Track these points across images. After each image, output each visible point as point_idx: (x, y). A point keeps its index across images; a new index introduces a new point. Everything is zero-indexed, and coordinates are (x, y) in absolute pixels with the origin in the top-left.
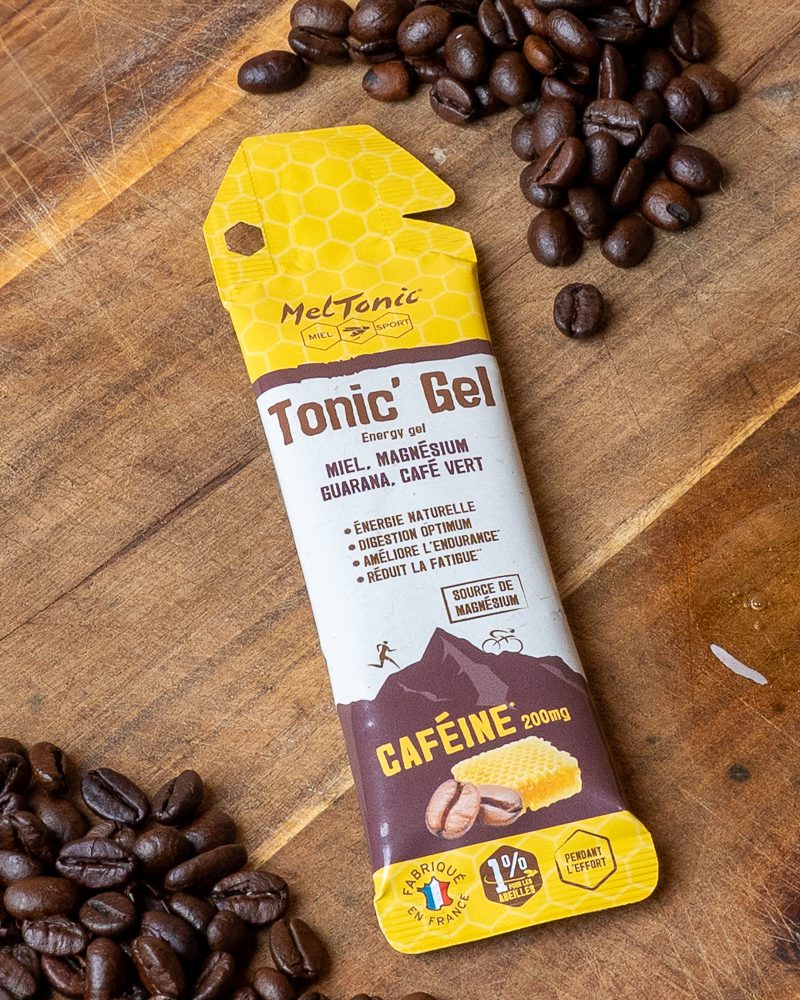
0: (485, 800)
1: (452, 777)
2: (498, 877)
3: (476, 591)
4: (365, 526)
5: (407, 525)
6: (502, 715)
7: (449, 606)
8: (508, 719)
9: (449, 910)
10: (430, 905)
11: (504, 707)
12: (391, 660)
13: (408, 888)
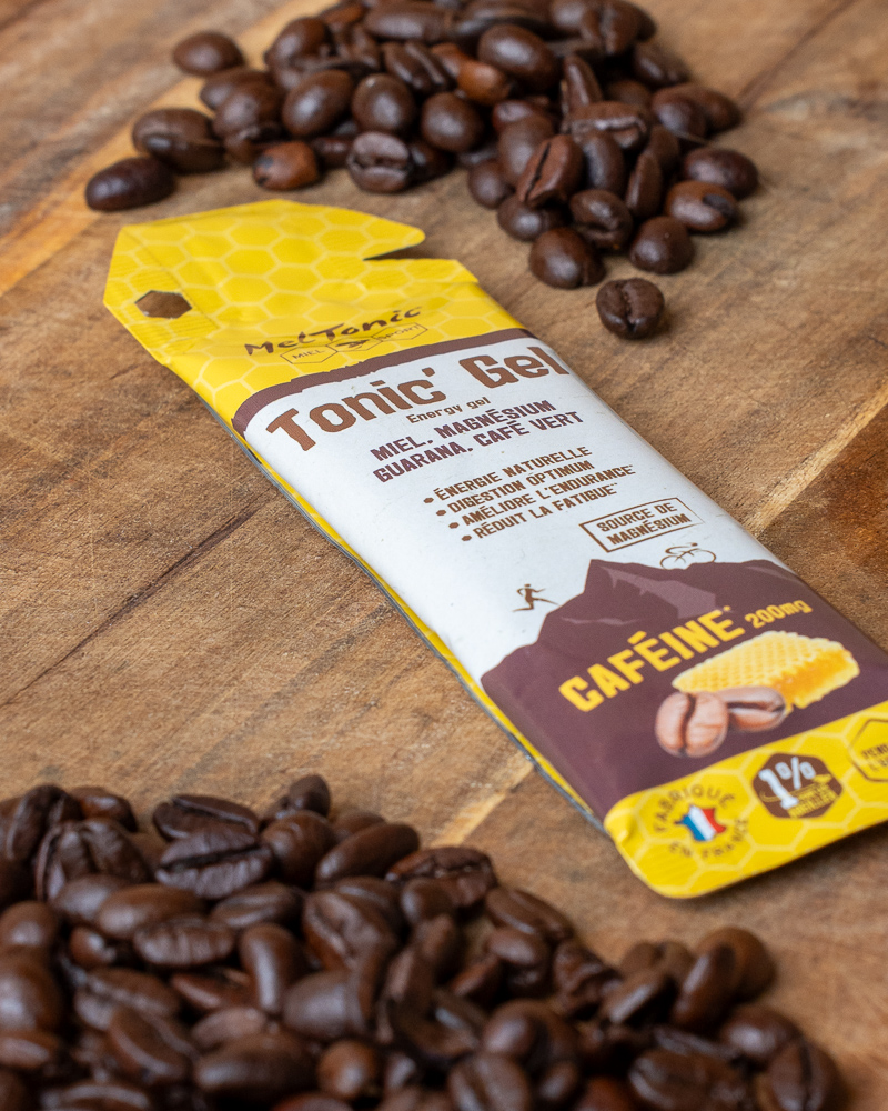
0: (731, 705)
1: (676, 691)
2: (780, 792)
3: (628, 520)
4: (451, 491)
5: (507, 480)
6: (717, 620)
7: (597, 537)
8: (728, 623)
9: (726, 838)
10: (698, 836)
11: (717, 613)
12: (542, 600)
13: (660, 823)
